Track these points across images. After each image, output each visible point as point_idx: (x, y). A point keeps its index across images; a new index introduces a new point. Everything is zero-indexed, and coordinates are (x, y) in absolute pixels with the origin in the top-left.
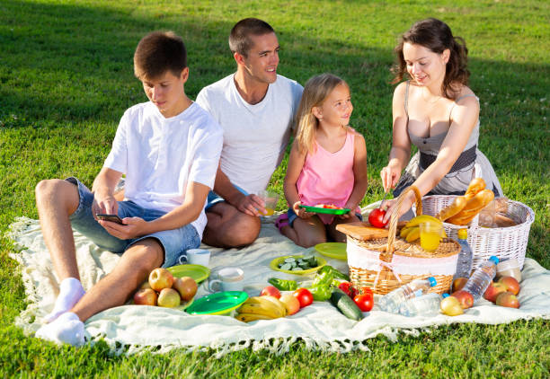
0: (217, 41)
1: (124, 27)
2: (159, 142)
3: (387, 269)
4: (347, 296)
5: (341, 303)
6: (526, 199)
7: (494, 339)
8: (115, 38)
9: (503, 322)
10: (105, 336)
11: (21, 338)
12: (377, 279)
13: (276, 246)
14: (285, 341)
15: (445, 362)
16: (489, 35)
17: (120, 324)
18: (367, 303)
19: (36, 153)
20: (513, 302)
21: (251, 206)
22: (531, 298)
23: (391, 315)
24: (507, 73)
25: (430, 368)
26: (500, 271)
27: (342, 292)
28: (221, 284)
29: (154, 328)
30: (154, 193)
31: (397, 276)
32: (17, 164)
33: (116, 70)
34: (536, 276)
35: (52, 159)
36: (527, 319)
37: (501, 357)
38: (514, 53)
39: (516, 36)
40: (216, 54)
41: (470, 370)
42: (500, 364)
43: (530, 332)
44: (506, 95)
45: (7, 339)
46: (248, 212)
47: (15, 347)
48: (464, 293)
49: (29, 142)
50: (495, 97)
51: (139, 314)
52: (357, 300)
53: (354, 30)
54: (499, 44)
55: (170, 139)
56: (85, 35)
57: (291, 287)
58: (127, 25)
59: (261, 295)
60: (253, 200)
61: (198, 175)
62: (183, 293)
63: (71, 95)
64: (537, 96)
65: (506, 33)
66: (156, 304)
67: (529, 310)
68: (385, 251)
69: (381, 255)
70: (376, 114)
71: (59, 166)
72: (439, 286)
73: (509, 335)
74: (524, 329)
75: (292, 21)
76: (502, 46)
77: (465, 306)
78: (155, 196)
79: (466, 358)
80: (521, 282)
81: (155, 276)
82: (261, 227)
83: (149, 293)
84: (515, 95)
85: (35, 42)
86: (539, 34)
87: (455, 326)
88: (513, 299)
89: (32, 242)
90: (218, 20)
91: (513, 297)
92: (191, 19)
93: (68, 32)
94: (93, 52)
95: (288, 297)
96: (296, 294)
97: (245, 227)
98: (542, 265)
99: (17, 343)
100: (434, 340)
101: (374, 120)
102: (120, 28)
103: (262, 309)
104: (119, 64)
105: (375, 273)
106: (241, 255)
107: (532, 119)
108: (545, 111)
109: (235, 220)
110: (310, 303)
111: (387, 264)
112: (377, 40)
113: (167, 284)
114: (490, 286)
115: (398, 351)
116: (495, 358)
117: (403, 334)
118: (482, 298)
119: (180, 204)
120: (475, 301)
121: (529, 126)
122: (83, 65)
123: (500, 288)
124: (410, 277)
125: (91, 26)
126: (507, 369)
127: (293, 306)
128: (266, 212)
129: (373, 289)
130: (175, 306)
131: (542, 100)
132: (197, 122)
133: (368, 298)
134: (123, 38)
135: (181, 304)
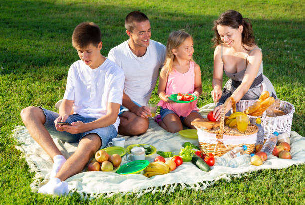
0: (105, 17)
1: (52, 11)
2: (90, 83)
3: (220, 143)
4: (201, 158)
5: (198, 163)
6: (286, 97)
7: (281, 176)
8: (48, 18)
9: (284, 167)
10: (77, 189)
11: (32, 194)
12: (215, 148)
13: (157, 133)
14: (172, 185)
15: (258, 191)
16: (251, 6)
17: (83, 182)
18: (212, 161)
19: (18, 89)
20: (288, 156)
21: (143, 113)
22: (297, 153)
23: (225, 167)
24: (264, 27)
25: (250, 195)
26: (279, 139)
27: (197, 156)
28: (133, 156)
29: (101, 183)
30: (90, 109)
31: (226, 146)
32: (9, 95)
33: (52, 37)
34: (297, 141)
35: (28, 91)
36: (297, 165)
37: (286, 187)
38: (266, 15)
39: (265, 5)
40: (106, 25)
41: (272, 195)
42: (286, 190)
43: (299, 172)
44: (265, 39)
45: (25, 195)
46: (142, 116)
47: (30, 199)
48: (262, 153)
49: (13, 82)
50: (260, 41)
51: (93, 176)
52: (206, 160)
53: (178, 7)
54: (257, 10)
55: (96, 80)
56: (31, 17)
57: (170, 155)
58: (53, 10)
59: (155, 161)
60: (144, 109)
61: (113, 98)
62: (114, 163)
63: (30, 53)
64: (282, 39)
65: (259, 4)
66: (100, 170)
67: (296, 159)
68: (219, 133)
69: (217, 135)
70: (198, 55)
71: (32, 95)
72: (249, 150)
73: (289, 174)
74: (296, 170)
75: (143, 3)
76: (259, 11)
77: (263, 160)
78: (91, 110)
79: (268, 188)
80: (291, 144)
81: (99, 154)
82: (149, 123)
83: (96, 164)
84: (270, 39)
85: (4, 23)
86: (277, 4)
87: (260, 171)
88: (288, 154)
89: (26, 139)
90: (103, 5)
91: (288, 153)
92: (88, 5)
93: (22, 16)
94: (38, 27)
95: (170, 161)
96: (174, 159)
97: (141, 125)
98: (300, 134)
99: (30, 197)
100: (249, 179)
101: (198, 58)
102: (50, 12)
103: (157, 169)
104: (53, 34)
105: (214, 145)
106: (140, 139)
107: (281, 52)
108: (287, 47)
109: (135, 121)
110: (181, 164)
111: (220, 140)
112: (191, 12)
113: (105, 159)
114: (275, 148)
115: (232, 187)
116: (283, 187)
117: (233, 177)
118: (271, 155)
119: (105, 114)
120: (268, 156)
121: (280, 57)
122: (33, 36)
123: (280, 148)
124: (233, 146)
125: (34, 12)
126: (291, 193)
127: (173, 166)
128: (151, 115)
129: (214, 153)
130: (111, 171)
131: (285, 41)
132: (109, 70)
133: (212, 158)
134: (53, 18)
135: (114, 169)
